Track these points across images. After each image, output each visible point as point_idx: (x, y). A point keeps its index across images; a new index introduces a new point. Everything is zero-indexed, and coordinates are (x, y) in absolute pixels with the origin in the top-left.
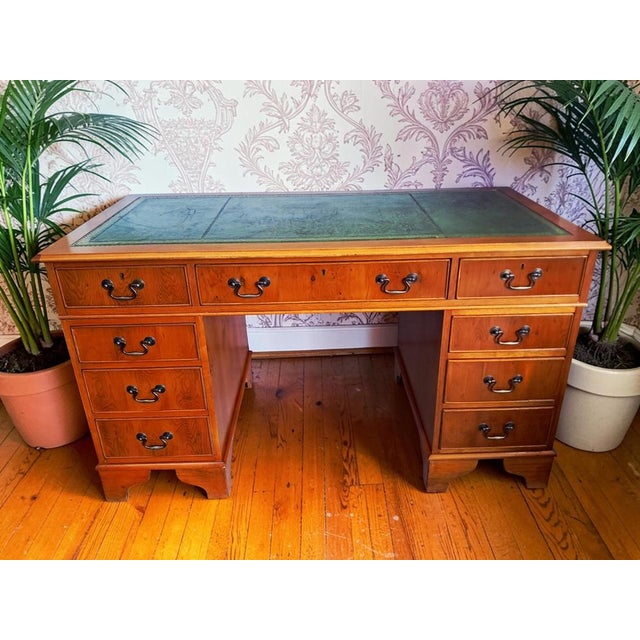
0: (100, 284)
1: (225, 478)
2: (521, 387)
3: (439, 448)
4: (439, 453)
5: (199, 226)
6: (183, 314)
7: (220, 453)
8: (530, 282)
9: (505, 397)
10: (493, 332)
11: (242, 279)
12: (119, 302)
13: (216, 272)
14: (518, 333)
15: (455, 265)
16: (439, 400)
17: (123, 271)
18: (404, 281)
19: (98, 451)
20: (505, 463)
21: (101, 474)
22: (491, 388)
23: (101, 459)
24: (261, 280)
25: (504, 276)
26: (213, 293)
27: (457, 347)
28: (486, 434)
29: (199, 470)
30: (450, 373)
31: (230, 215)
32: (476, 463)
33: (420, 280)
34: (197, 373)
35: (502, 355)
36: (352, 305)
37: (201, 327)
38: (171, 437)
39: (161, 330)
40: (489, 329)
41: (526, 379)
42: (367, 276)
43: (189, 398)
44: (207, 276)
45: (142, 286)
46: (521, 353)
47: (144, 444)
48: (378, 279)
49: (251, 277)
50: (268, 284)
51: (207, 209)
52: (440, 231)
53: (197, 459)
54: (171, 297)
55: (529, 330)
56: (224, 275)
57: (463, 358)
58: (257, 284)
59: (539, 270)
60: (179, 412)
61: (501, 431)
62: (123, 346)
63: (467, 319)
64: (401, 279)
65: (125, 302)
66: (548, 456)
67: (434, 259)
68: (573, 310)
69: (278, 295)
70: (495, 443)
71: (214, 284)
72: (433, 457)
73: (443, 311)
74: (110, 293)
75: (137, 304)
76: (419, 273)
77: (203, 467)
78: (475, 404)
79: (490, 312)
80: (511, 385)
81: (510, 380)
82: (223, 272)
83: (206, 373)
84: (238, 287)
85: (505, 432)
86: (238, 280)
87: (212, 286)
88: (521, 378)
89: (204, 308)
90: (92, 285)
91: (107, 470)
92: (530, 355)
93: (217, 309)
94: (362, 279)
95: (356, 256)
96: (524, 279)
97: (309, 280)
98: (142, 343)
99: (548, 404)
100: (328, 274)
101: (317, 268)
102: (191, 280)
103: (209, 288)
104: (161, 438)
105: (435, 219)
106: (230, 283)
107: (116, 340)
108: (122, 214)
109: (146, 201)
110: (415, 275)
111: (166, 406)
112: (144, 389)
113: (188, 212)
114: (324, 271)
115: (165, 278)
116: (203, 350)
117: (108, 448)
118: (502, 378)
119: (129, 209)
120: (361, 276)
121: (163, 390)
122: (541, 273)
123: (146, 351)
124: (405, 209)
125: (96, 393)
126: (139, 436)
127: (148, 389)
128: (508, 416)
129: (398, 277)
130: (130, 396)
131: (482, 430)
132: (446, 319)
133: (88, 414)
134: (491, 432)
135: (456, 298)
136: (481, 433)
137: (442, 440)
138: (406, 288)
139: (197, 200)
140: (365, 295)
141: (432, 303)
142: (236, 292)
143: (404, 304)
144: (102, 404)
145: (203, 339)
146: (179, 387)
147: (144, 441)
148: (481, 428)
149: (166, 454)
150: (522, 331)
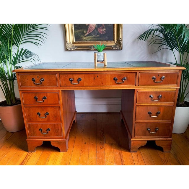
0: (31, 79)
1: (66, 145)
3: (134, 136)
4: (134, 138)
7: (65, 136)
8: (161, 80)
10: (150, 97)
11: (73, 79)
15: (138, 74)
17: (38, 76)
18: (122, 79)
19: (27, 134)
21: (28, 142)
23: (28, 137)
25: (153, 78)
27: (139, 101)
28: (149, 131)
29: (58, 142)
30: (137, 110)
33: (127, 79)
34: (59, 108)
36: (106, 87)
37: (60, 93)
41: (161, 113)
42: (111, 78)
43: (56, 117)
44: (63, 77)
45: (43, 80)
46: (159, 104)
47: (41, 132)
48: (114, 79)
49: (76, 77)
53: (58, 138)
54: (52, 84)
55: (162, 96)
59: (164, 77)
60: (52, 121)
62: (37, 99)
63: (142, 92)
65: (38, 85)
66: (170, 140)
68: (175, 90)
69: (84, 84)
70: (152, 135)
71: (65, 80)
72: (132, 139)
73: (134, 89)
75: (42, 86)
76: (127, 77)
77: (59, 141)
79: (149, 90)
80: (157, 114)
81: (156, 113)
82: (68, 76)
84: (72, 81)
85: (156, 131)
87: (64, 80)
92: (162, 104)
94: (109, 79)
97: (93, 79)
99: (169, 121)
101: (95, 75)
102: (58, 78)
103: (63, 81)
104: (47, 130)
112: (42, 113)
116: (61, 101)
117: (30, 133)
121: (48, 114)
125: (28, 115)
126: (40, 129)
127: (43, 114)
129: (120, 78)
133: (25, 122)
135: (138, 85)
137: (135, 133)
138: (123, 82)
140: (110, 84)
144: (29, 118)
145: (61, 97)
148: (148, 129)
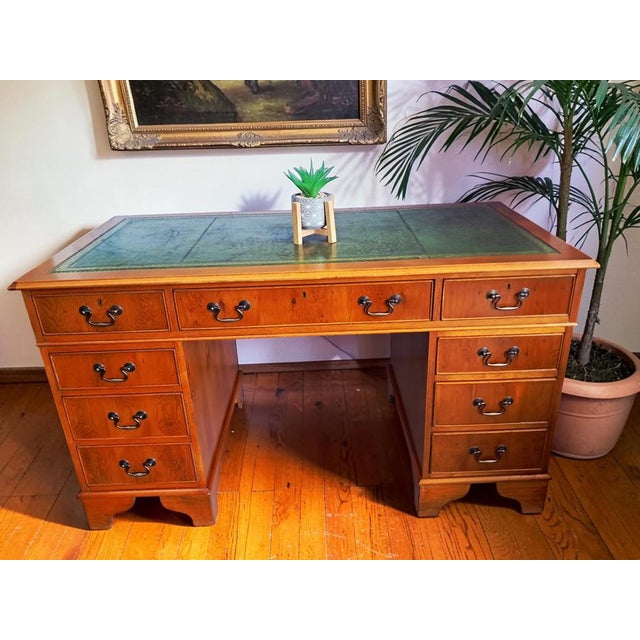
2: (512, 409)
5: (179, 249)
6: (161, 339)
9: (495, 420)
12: (97, 327)
13: (194, 297)
14: (507, 353)
16: (428, 422)
20: (498, 487)
22: (481, 410)
24: (240, 304)
26: (192, 317)
31: (213, 237)
32: (469, 487)
35: (490, 376)
38: (154, 464)
39: (140, 356)
40: (476, 351)
50: (248, 307)
51: (191, 230)
52: (424, 251)
56: (203, 300)
57: (451, 380)
58: (236, 308)
61: (492, 455)
64: (383, 301)
67: (417, 281)
74: (87, 320)
78: (465, 427)
83: (187, 398)
86: (217, 304)
88: (512, 401)
89: (184, 334)
90: (70, 311)
91: (90, 498)
93: (197, 333)
95: (336, 278)
96: (510, 299)
98: (122, 369)
100: (309, 296)
105: (420, 238)
106: (209, 307)
107: (96, 367)
108: (104, 237)
109: (131, 222)
110: (398, 296)
111: (148, 432)
113: (172, 234)
114: (304, 294)
115: (144, 304)
118: (492, 400)
119: (113, 231)
120: (342, 298)
122: (528, 292)
123: (126, 378)
124: (391, 228)
128: (500, 438)
130: (111, 422)
131: (474, 454)
132: (432, 340)
134: (484, 455)
136: (472, 457)
139: (181, 221)
141: (416, 325)
142: (215, 316)
143: (388, 325)
146: (160, 413)
147: (127, 468)
149: (150, 482)
150: (512, 353)
